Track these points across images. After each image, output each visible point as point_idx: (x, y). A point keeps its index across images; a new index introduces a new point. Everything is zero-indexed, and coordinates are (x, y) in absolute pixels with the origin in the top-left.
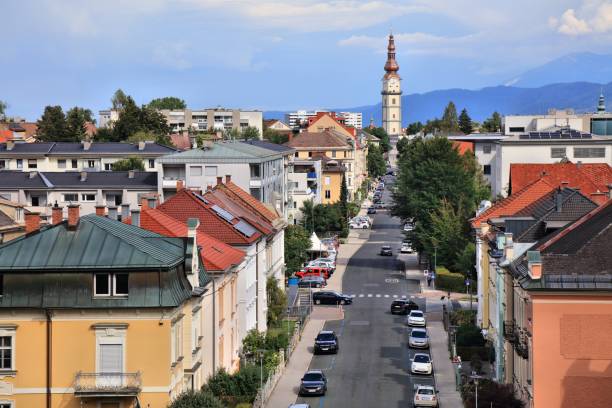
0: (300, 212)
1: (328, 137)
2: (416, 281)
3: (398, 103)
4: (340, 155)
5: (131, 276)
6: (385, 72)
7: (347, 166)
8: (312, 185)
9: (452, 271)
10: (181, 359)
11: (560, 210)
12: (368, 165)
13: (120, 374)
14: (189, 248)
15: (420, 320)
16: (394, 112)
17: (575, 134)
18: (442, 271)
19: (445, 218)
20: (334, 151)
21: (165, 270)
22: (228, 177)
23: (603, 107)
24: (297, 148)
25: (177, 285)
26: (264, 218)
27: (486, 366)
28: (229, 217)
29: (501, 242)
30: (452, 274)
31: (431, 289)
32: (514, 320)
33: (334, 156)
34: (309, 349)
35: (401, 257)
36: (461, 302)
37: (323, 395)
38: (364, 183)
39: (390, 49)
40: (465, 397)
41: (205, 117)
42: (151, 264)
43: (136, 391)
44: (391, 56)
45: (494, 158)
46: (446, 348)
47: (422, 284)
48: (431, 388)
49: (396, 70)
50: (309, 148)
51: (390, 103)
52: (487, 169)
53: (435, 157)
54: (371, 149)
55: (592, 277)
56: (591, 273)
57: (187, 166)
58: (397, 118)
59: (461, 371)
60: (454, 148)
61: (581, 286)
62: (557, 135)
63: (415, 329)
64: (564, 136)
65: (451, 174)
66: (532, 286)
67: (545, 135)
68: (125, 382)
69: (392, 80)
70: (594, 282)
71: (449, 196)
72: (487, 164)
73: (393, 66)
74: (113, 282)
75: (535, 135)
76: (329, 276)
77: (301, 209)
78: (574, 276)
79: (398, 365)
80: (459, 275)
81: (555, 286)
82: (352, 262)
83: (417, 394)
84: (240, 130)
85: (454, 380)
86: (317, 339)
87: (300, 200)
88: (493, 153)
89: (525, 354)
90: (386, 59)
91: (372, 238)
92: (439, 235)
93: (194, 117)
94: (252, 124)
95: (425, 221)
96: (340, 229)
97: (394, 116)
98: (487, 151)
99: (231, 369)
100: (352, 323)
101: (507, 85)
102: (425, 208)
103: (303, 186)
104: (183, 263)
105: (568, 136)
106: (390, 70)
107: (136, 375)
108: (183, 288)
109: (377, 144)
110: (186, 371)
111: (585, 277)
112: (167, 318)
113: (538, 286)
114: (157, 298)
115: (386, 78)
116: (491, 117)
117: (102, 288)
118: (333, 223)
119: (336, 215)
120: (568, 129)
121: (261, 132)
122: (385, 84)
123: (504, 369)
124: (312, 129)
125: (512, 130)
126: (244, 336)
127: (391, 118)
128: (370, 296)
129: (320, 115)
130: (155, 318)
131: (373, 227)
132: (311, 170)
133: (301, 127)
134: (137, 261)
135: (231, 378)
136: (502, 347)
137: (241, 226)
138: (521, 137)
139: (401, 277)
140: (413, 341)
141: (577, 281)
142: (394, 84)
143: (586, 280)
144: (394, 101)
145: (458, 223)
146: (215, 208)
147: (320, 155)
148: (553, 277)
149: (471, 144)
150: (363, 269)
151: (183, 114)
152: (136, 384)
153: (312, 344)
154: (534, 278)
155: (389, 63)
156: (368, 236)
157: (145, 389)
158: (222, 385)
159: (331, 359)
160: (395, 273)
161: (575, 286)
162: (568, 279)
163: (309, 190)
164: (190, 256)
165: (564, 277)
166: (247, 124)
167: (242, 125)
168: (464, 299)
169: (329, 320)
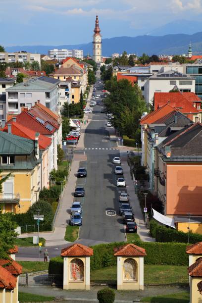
0: (63, 107)
1: (72, 70)
2: (115, 141)
3: (100, 47)
4: (77, 79)
5: (16, 157)
6: (94, 33)
7: (81, 83)
8: (67, 94)
9: (130, 137)
10: (34, 187)
11: (176, 122)
12: (88, 79)
13: (12, 194)
14: (36, 144)
15: (118, 161)
16: (98, 51)
17: (180, 75)
18: (126, 138)
19: (127, 115)
20: (75, 76)
21: (29, 155)
22: (39, 101)
23: (191, 50)
24: (59, 75)
25: (32, 159)
26: (54, 119)
27: (146, 182)
28: (43, 122)
29: (153, 135)
30: (130, 139)
31: (121, 145)
32: (158, 168)
33: (75, 78)
34: (75, 175)
35: (107, 129)
36: (134, 152)
37: (84, 196)
38: (87, 88)
39: (96, 22)
40: (139, 198)
41: (14, 56)
42: (23, 152)
43: (18, 200)
44: (97, 25)
45: (146, 84)
46: (130, 174)
47: (117, 143)
48: (126, 194)
49: (99, 32)
50: (64, 75)
51: (96, 47)
52: (143, 88)
53: (123, 88)
54: (89, 71)
55: (189, 156)
56: (189, 155)
57: (19, 93)
58: (100, 54)
59: (137, 186)
60: (130, 84)
61: (185, 160)
62: (172, 75)
63: (117, 167)
64: (175, 76)
65: (129, 95)
66: (167, 160)
67: (168, 75)
68: (14, 197)
69: (97, 37)
70: (190, 158)
71: (128, 105)
72: (143, 86)
73: (98, 30)
74: (9, 159)
75: (163, 75)
76: (78, 139)
77: (63, 106)
78: (183, 156)
79: (111, 182)
80: (133, 140)
81: (176, 160)
82: (87, 131)
83: (121, 197)
84: (31, 62)
85: (134, 189)
86: (78, 171)
87: (63, 102)
88: (145, 81)
89: (163, 184)
90: (95, 27)
91: (94, 118)
92: (124, 122)
93: (9, 56)
94: (36, 60)
95: (118, 115)
96: (80, 115)
97: (98, 53)
98: (143, 80)
99: (47, 186)
100: (91, 162)
101: (148, 35)
102: (118, 109)
103: (63, 94)
104: (34, 151)
105: (177, 76)
106: (96, 32)
107: (18, 195)
108: (34, 160)
109: (92, 69)
110: (35, 191)
111: (186, 156)
112: (29, 173)
113: (169, 160)
114: (26, 165)
115: (95, 36)
116: (142, 56)
117: (5, 161)
118: (77, 112)
119: (78, 108)
120: (177, 73)
121: (40, 63)
122: (94, 38)
123: (154, 186)
124: (65, 65)
125: (153, 71)
126: (50, 171)
127: (97, 54)
128: (96, 149)
129: (68, 58)
130: (25, 173)
131: (94, 112)
132: (66, 87)
133: (60, 64)
134: (18, 151)
135: (49, 191)
136: (153, 177)
137: (48, 126)
138: (158, 76)
139: (108, 139)
140: (117, 171)
141: (183, 158)
142: (98, 39)
143: (187, 157)
144: (98, 46)
145: (132, 117)
146: (37, 118)
147: (69, 79)
148: (175, 157)
149: (136, 77)
150: (92, 135)
151: (4, 54)
152: (18, 198)
153: (77, 173)
154: (168, 157)
155: (96, 28)
156: (92, 117)
157: (21, 200)
158: (45, 194)
159: (85, 179)
160: (105, 137)
161: (182, 160)
162: (180, 157)
163: (66, 97)
164: (37, 148)
165: (179, 157)
166: (33, 60)
167: (31, 60)
168: (135, 150)
169: (81, 161)
